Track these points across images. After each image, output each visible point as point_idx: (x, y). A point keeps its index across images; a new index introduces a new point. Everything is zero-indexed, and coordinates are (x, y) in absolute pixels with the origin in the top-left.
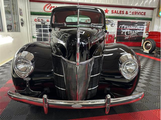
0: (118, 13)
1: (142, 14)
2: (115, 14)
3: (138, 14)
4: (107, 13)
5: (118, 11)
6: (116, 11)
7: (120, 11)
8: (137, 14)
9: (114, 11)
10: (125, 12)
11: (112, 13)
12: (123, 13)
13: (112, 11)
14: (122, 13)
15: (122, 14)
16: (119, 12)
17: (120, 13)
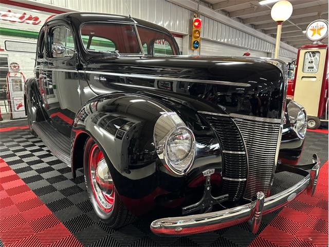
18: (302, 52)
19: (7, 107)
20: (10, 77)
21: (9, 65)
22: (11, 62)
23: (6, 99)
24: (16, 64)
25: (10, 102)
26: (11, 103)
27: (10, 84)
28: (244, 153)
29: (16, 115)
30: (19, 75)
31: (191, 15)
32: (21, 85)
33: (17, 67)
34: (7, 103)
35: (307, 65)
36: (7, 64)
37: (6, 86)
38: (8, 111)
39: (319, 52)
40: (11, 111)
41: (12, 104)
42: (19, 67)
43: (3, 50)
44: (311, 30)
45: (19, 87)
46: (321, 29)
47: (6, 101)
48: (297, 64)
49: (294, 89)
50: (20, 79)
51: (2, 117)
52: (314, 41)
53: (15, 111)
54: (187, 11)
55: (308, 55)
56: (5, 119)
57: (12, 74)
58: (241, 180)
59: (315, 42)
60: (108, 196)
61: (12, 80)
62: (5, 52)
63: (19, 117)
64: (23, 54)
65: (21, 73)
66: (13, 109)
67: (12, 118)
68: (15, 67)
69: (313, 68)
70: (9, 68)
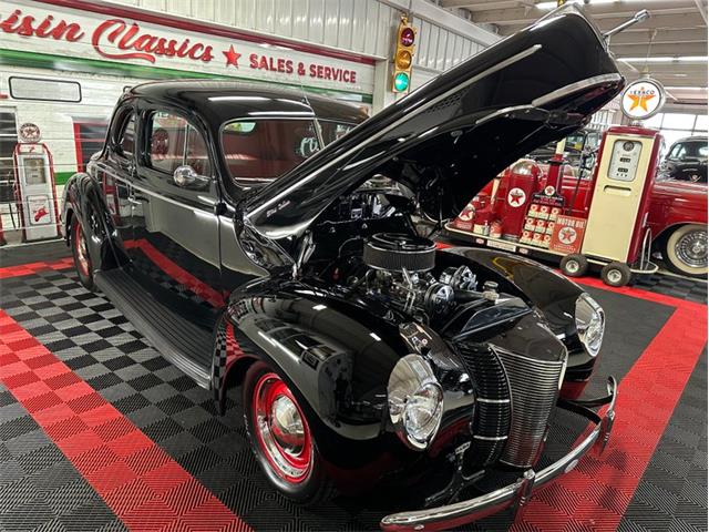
0: (273, 69)
1: (348, 77)
2: (264, 70)
3: (335, 78)
4: (236, 64)
5: (271, 59)
6: (264, 58)
7: (280, 61)
8: (332, 76)
9: (259, 60)
10: (295, 67)
11: (252, 66)
12: (290, 71)
13: (253, 58)
14: (285, 68)
15: (288, 72)
16: (275, 65)
17: (280, 71)
18: (610, 139)
19: (15, 216)
20: (20, 153)
21: (18, 128)
22: (22, 123)
23: (12, 200)
24: (33, 125)
25: (20, 207)
26: (22, 209)
27: (21, 168)
28: (507, 401)
29: (33, 233)
30: (38, 149)
31: (395, 17)
32: (43, 171)
33: (35, 134)
34: (15, 209)
35: (618, 164)
36: (14, 125)
37: (13, 173)
38: (17, 225)
39: (640, 143)
40: (23, 225)
41: (25, 211)
42: (38, 132)
43: (6, 97)
44: (630, 97)
45: (39, 175)
46: (649, 97)
47: (13, 205)
48: (599, 161)
49: (589, 207)
50: (43, 160)
51: (5, 237)
52: (633, 119)
53: (31, 224)
54: (387, 8)
55: (620, 146)
56: (11, 241)
57: (25, 148)
58: (499, 439)
59: (635, 122)
60: (294, 456)
61: (25, 159)
62: (10, 102)
63: (39, 237)
64: (47, 104)
65: (44, 146)
66: (26, 220)
67: (24, 239)
68: (30, 132)
69: (626, 170)
70: (18, 134)
